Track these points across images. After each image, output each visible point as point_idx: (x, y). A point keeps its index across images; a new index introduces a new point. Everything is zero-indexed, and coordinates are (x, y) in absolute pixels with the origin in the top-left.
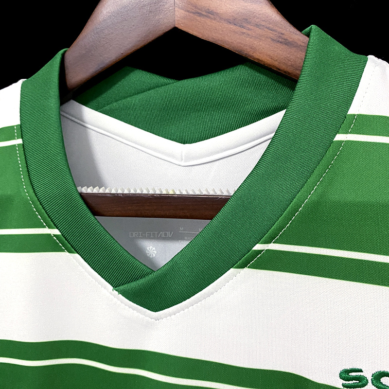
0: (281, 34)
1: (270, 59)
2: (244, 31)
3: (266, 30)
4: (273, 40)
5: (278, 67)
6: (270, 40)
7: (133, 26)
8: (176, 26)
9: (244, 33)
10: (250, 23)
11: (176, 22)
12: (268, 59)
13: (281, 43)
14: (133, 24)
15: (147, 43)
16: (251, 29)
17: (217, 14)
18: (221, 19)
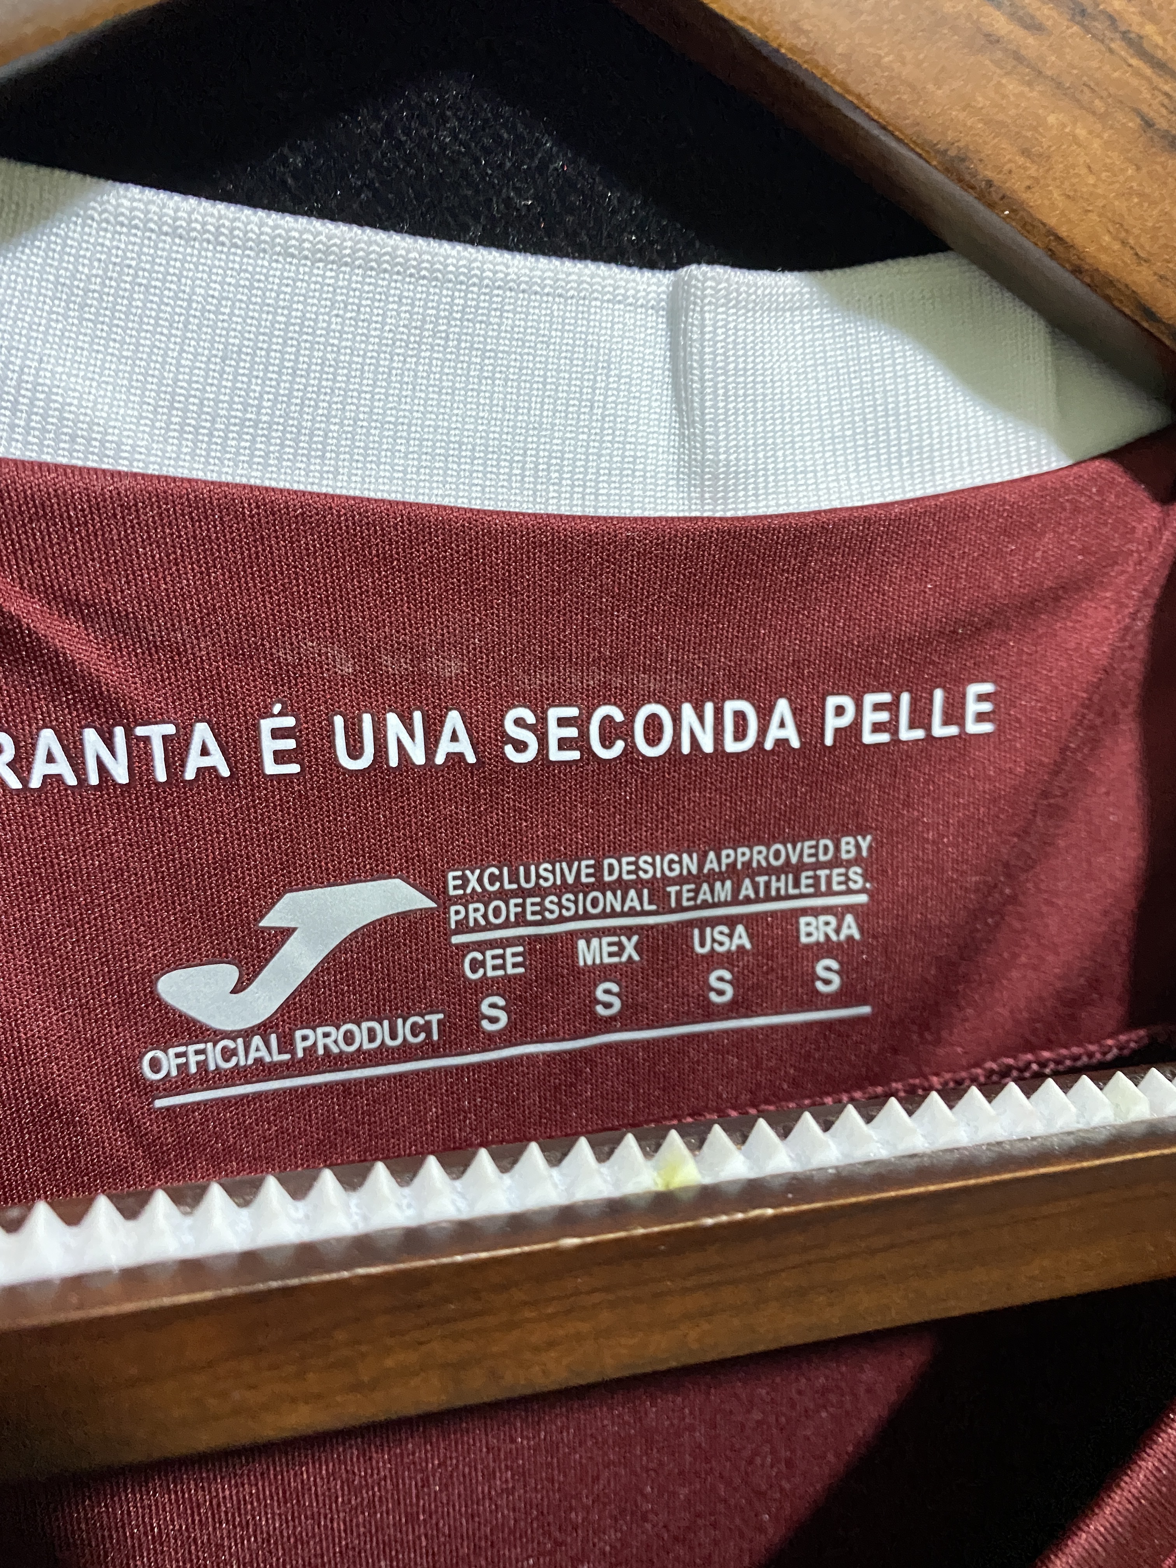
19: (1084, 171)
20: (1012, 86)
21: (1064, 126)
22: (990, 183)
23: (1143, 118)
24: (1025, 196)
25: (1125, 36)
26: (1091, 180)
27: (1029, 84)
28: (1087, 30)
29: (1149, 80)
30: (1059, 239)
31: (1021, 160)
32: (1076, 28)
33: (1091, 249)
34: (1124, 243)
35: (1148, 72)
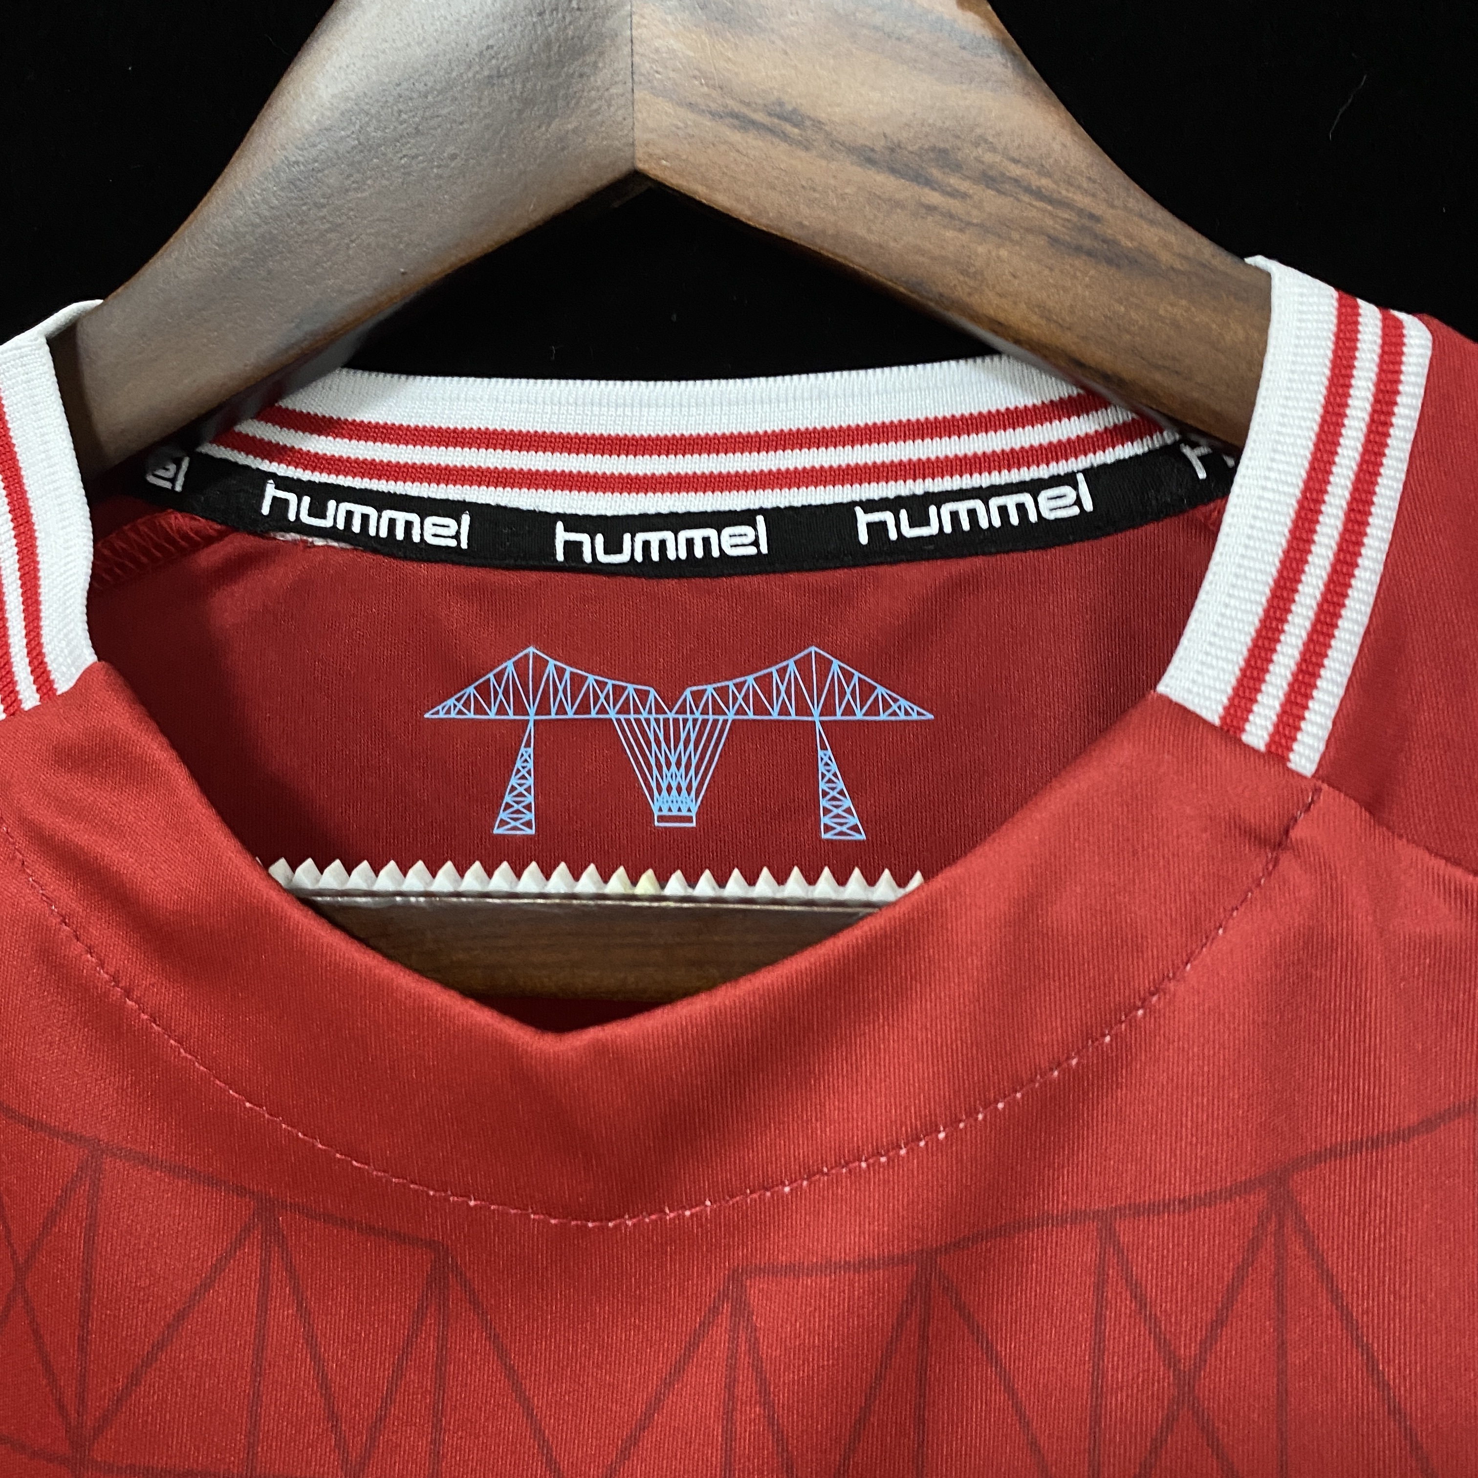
0: (1092, 216)
1: (1043, 322)
2: (934, 198)
3: (1026, 198)
4: (1054, 241)
5: (1077, 356)
6: (1042, 241)
7: (453, 157)
8: (641, 166)
9: (931, 209)
10: (957, 167)
11: (640, 153)
12: (1035, 319)
13: (1090, 254)
14: (451, 149)
15: (513, 234)
16: (964, 196)
17: (818, 124)
18: (833, 143)
19: (1010, 278)
20: (949, 234)
21: (990, 252)
22: (941, 295)
23: (1049, 237)
24: (967, 299)
25: (1028, 190)
26: (1016, 282)
27: (961, 230)
28: (998, 191)
29: (1050, 214)
30: (1000, 323)
31: (961, 278)
32: (991, 192)
33: (1025, 326)
34: (1049, 320)
35: (1050, 208)
